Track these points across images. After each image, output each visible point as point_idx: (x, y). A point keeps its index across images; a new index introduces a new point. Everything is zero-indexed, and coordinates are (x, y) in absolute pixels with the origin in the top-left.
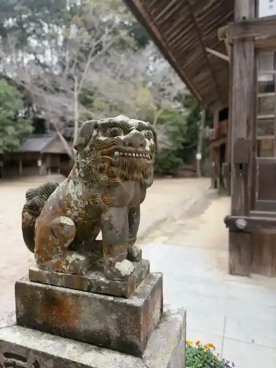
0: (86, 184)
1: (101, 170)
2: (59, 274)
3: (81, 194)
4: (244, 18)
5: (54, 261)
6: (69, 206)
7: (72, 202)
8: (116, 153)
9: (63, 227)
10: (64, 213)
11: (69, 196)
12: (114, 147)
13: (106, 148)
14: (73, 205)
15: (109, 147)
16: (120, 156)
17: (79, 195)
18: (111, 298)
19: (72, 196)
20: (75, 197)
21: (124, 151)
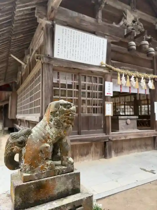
0: (56, 127)
1: (65, 121)
2: (43, 172)
3: (54, 132)
4: (49, 55)
5: (40, 166)
6: (49, 138)
7: (50, 136)
8: (70, 115)
9: (48, 148)
10: (46, 142)
11: (48, 133)
12: (70, 112)
13: (66, 113)
14: (50, 137)
15: (67, 112)
16: (71, 116)
17: (54, 133)
18: (68, 174)
19: (50, 133)
20: (52, 134)
21: (73, 114)
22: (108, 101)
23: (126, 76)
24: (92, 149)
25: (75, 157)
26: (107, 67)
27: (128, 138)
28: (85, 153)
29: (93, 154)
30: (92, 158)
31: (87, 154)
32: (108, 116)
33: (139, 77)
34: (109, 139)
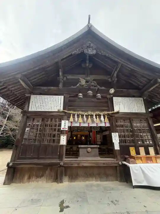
22: (63, 134)
23: (78, 116)
24: (47, 172)
25: (31, 178)
26: (63, 111)
27: (81, 165)
28: (41, 175)
29: (47, 177)
30: (46, 180)
31: (42, 176)
32: (63, 146)
33: (91, 114)
34: (60, 165)
